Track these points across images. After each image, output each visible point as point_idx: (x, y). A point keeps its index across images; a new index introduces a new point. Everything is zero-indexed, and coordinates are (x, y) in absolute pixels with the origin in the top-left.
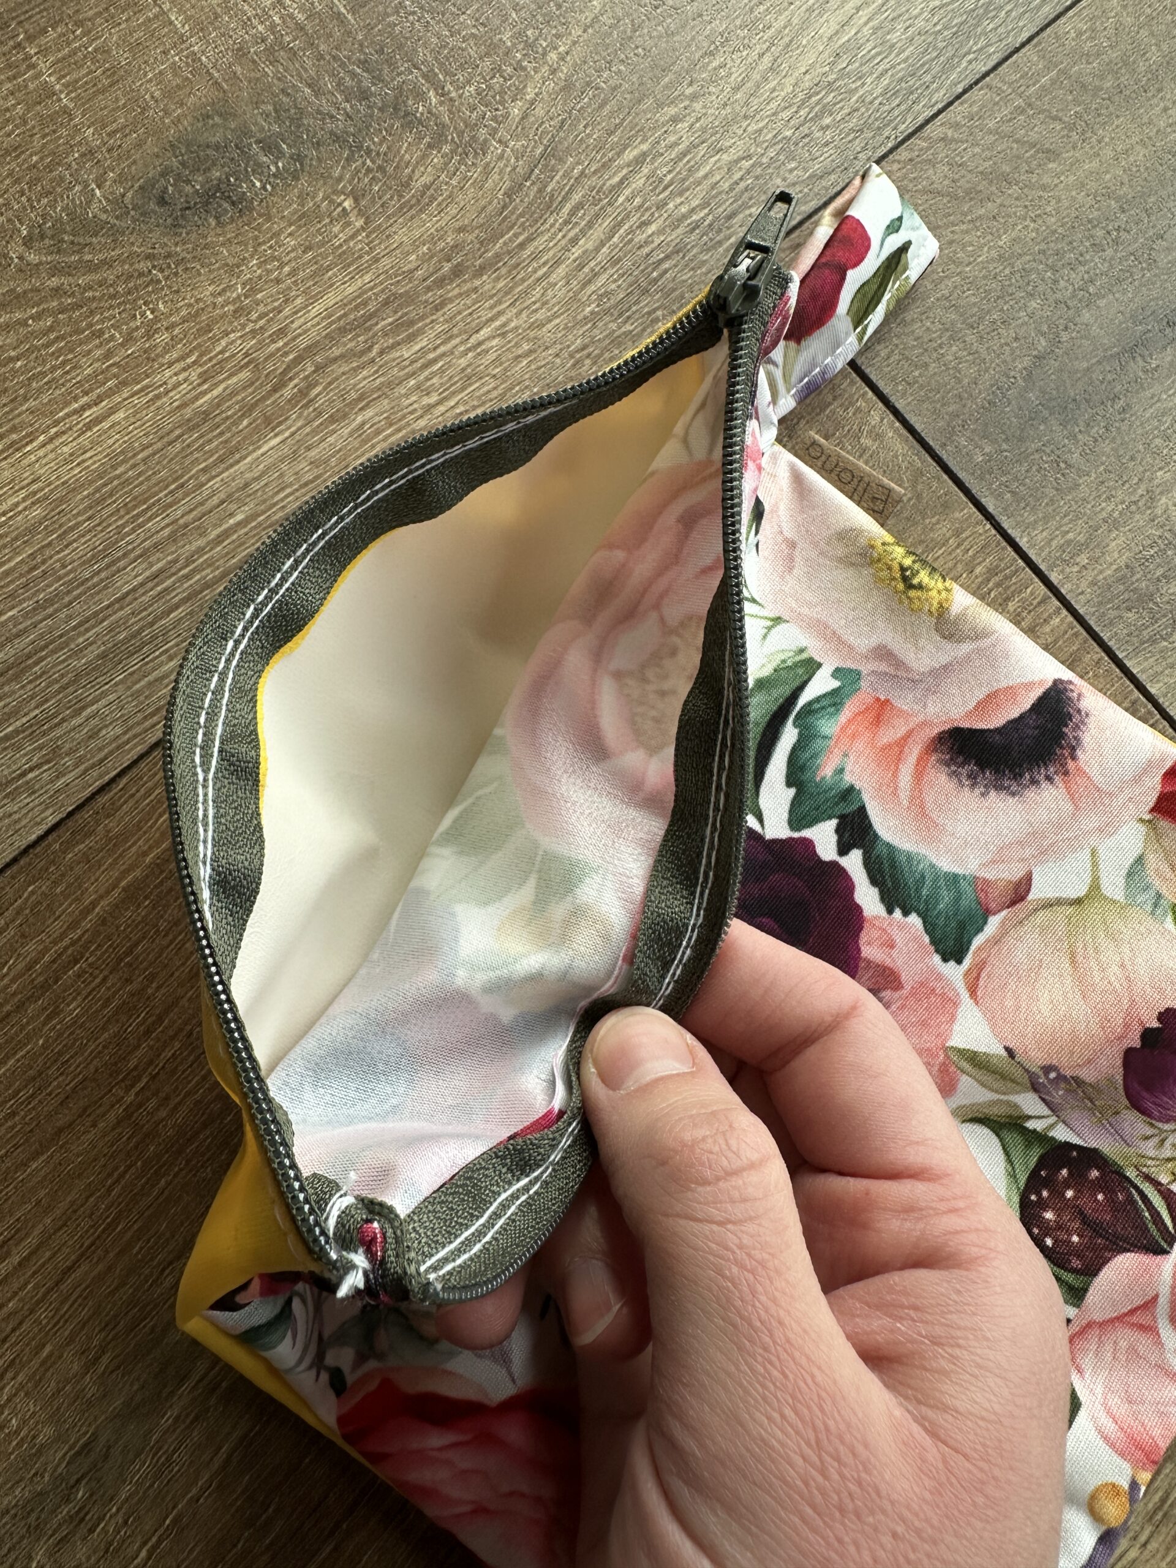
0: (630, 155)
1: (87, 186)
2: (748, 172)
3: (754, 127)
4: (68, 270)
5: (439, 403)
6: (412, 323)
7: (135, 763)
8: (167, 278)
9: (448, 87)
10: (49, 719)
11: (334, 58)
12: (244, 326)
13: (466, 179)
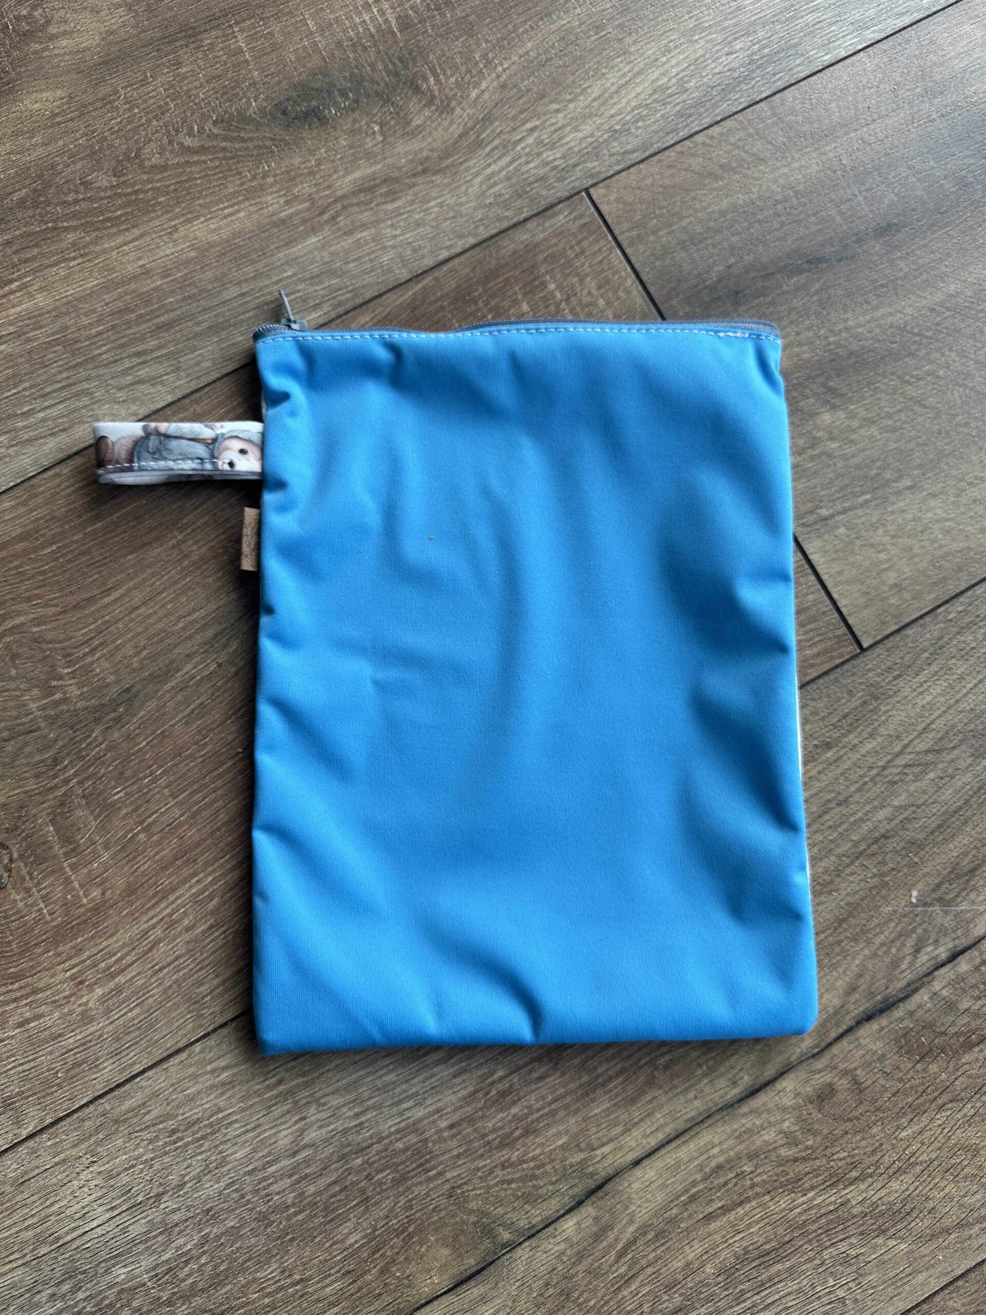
0: (529, 125)
1: (249, 99)
2: (591, 144)
3: (599, 121)
4: (232, 140)
5: (400, 235)
6: (395, 193)
7: (214, 382)
8: (279, 151)
9: (441, 77)
10: (178, 353)
11: (386, 54)
12: (311, 181)
13: (439, 124)
